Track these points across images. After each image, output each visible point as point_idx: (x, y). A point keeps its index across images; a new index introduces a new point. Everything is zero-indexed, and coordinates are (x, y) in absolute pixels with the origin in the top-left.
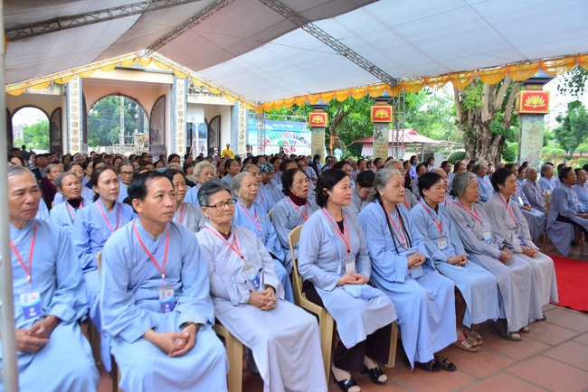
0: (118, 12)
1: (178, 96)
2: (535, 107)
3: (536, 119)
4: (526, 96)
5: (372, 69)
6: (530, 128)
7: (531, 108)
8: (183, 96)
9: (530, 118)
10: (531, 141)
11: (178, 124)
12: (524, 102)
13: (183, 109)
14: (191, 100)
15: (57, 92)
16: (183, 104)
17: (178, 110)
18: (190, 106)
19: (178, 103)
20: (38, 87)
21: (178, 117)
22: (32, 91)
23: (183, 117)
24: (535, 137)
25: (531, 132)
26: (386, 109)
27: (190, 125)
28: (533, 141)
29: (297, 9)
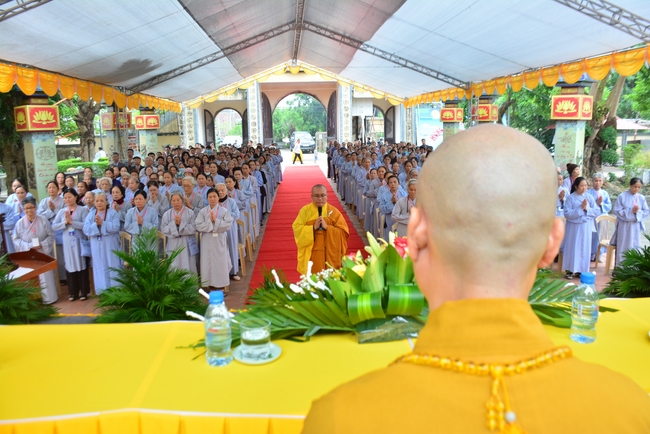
0: (196, 64)
1: (343, 93)
2: (565, 113)
3: (569, 125)
4: (557, 101)
5: (438, 75)
6: (563, 136)
7: (562, 115)
8: (348, 93)
9: (563, 125)
10: (564, 149)
11: (344, 119)
12: (555, 108)
13: (349, 104)
14: (356, 95)
15: (239, 97)
16: (349, 99)
17: (343, 106)
18: (355, 100)
19: (343, 99)
20: (227, 95)
21: (344, 112)
22: (222, 98)
23: (349, 112)
24: (568, 145)
25: (563, 140)
26: (485, 107)
27: (356, 119)
28: (565, 149)
29: (347, 35)
